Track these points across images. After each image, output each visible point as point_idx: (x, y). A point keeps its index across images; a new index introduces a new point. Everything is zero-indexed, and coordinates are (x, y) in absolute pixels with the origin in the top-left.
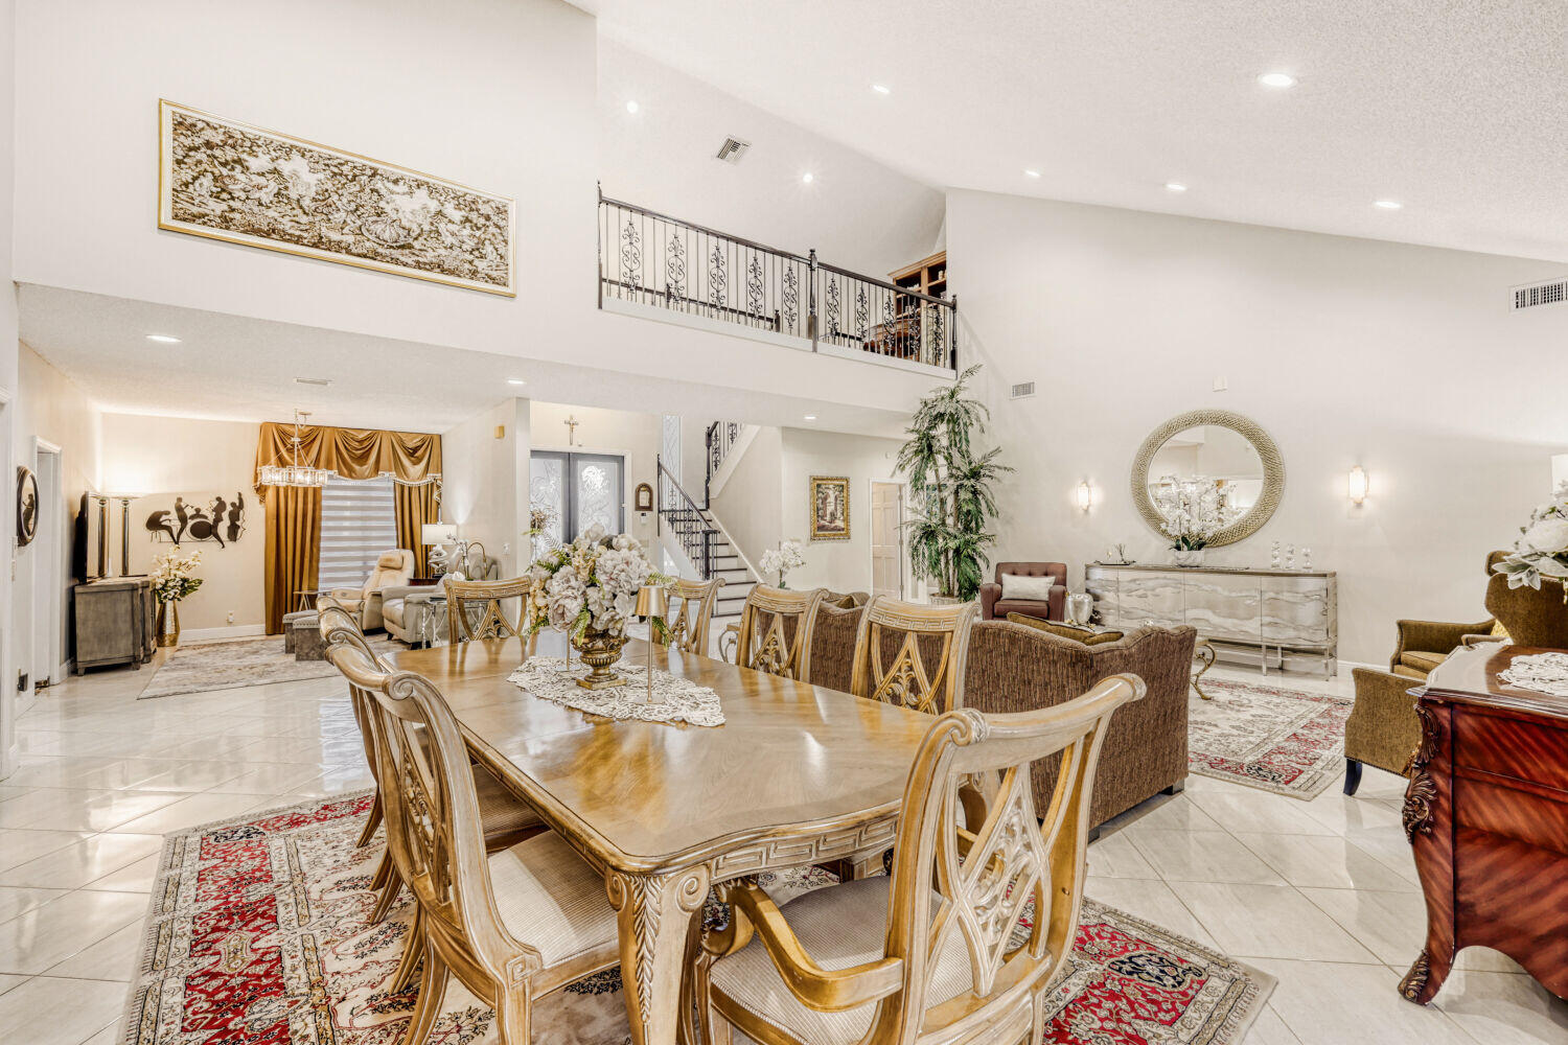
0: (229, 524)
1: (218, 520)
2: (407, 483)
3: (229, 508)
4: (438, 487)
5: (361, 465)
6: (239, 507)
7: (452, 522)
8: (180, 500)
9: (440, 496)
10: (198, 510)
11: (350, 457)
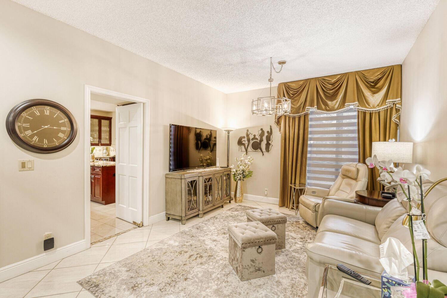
0: (266, 143)
1: (261, 140)
2: (368, 109)
3: (266, 134)
4: (398, 110)
5: (332, 101)
6: (270, 133)
7: (409, 139)
8: (248, 131)
9: (399, 118)
10: (255, 136)
11: (325, 95)
